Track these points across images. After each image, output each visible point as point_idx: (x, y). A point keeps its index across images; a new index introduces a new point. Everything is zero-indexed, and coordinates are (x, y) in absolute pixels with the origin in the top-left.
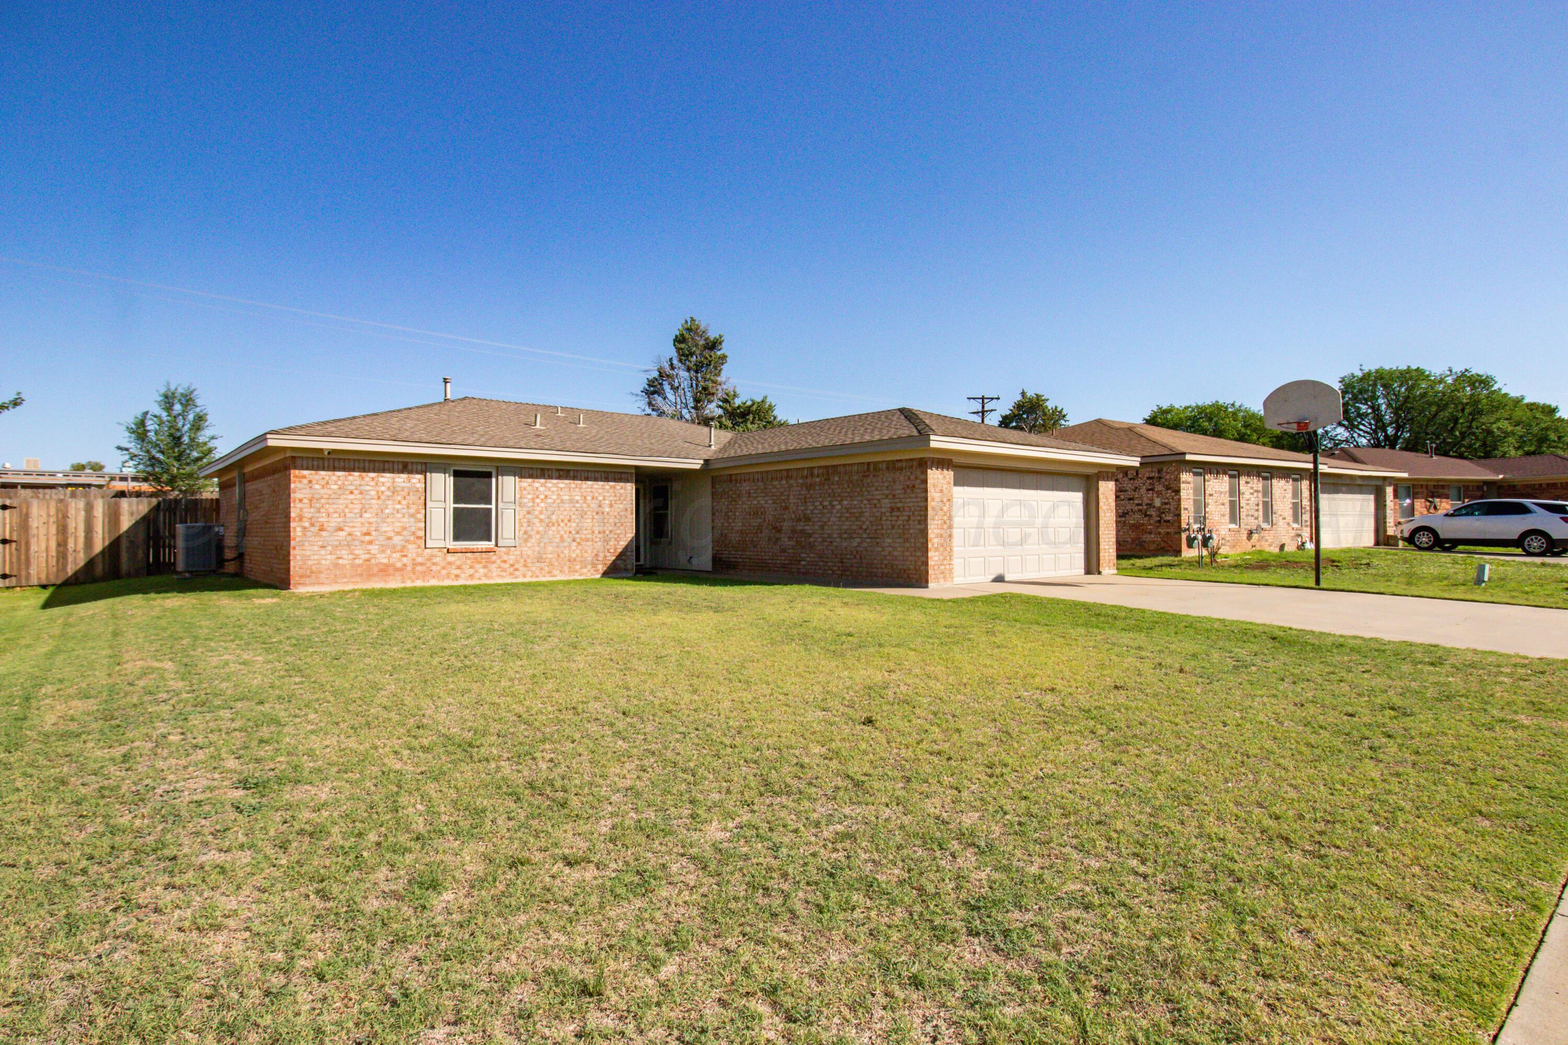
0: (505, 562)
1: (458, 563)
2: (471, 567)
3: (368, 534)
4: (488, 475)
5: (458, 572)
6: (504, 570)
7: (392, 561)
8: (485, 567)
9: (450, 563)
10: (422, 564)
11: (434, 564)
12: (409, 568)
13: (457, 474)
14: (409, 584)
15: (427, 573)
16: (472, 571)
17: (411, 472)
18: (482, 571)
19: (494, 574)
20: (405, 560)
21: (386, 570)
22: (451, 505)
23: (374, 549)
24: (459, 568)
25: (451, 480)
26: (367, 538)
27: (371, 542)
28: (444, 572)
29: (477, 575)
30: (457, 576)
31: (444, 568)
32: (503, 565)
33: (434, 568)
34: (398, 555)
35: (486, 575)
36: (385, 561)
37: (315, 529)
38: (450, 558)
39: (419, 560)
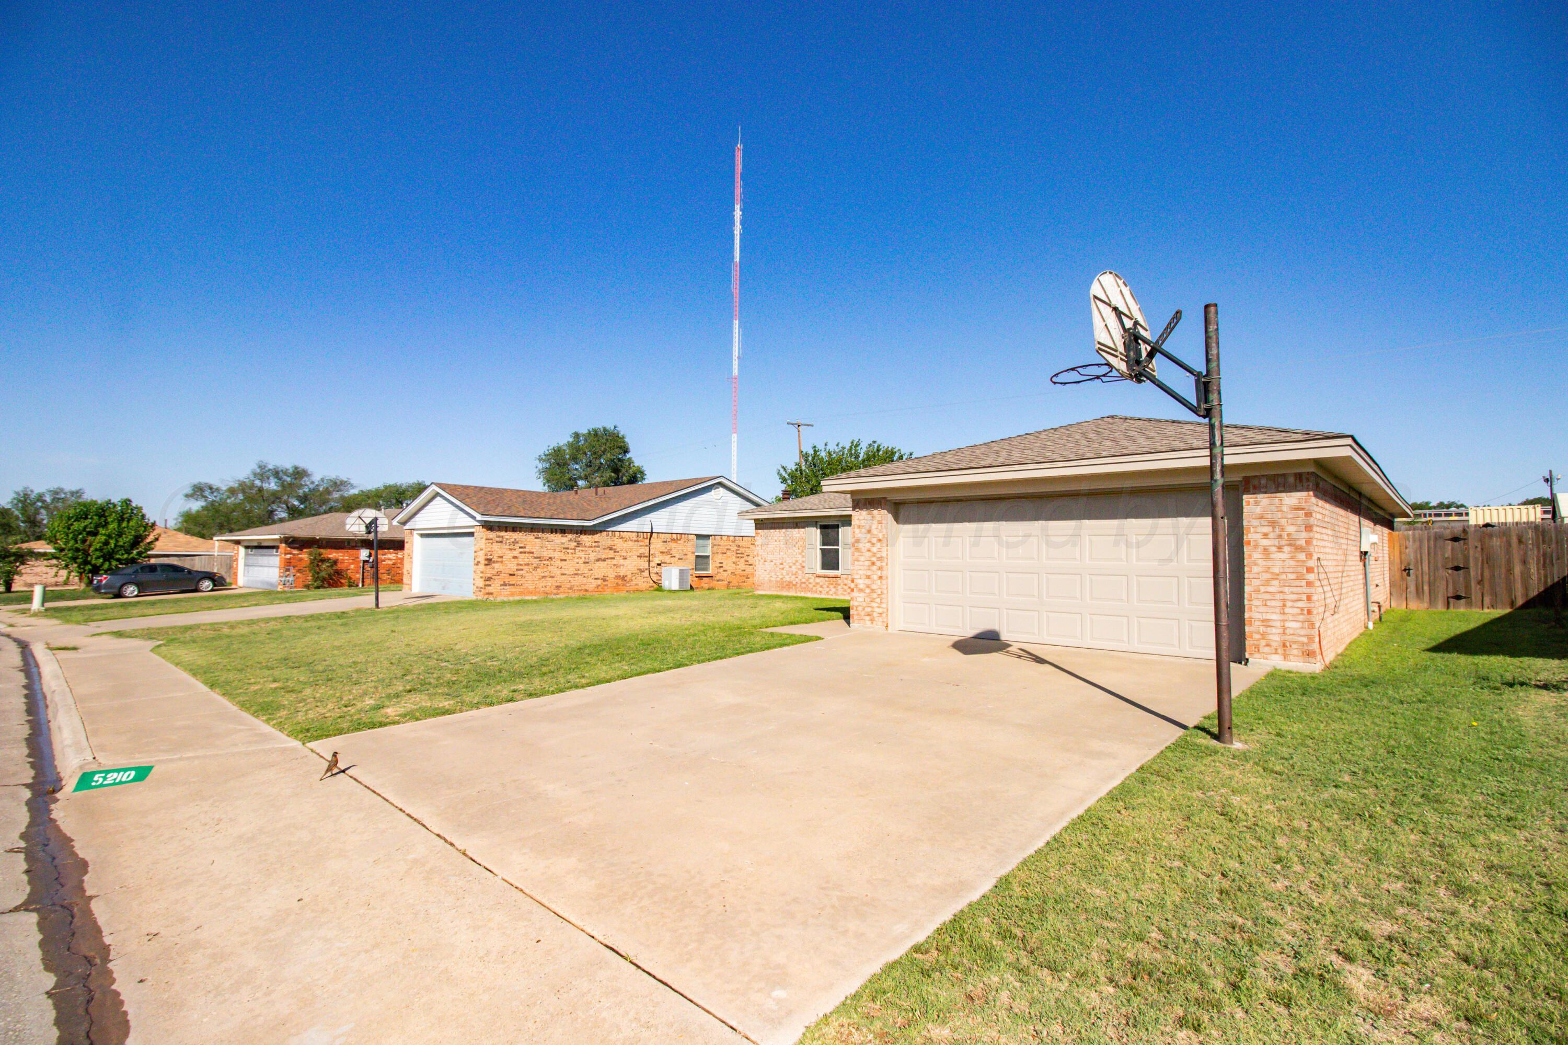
0: (846, 585)
1: (821, 584)
2: (828, 587)
3: (782, 564)
4: (837, 527)
5: (820, 589)
6: (845, 591)
7: (792, 580)
8: (835, 587)
9: (817, 583)
10: (804, 583)
11: (810, 583)
12: (798, 585)
13: (823, 527)
14: (799, 594)
15: (807, 589)
16: (828, 590)
17: (799, 528)
18: (834, 590)
19: (840, 593)
20: (797, 579)
21: (789, 585)
22: (819, 546)
23: (784, 572)
24: (821, 587)
25: (819, 531)
26: (781, 566)
27: (783, 569)
28: (814, 589)
29: (831, 592)
30: (821, 592)
31: (814, 586)
32: (844, 587)
33: (811, 586)
34: (794, 577)
35: (835, 593)
36: (788, 580)
37: (762, 561)
38: (818, 580)
39: (804, 580)
